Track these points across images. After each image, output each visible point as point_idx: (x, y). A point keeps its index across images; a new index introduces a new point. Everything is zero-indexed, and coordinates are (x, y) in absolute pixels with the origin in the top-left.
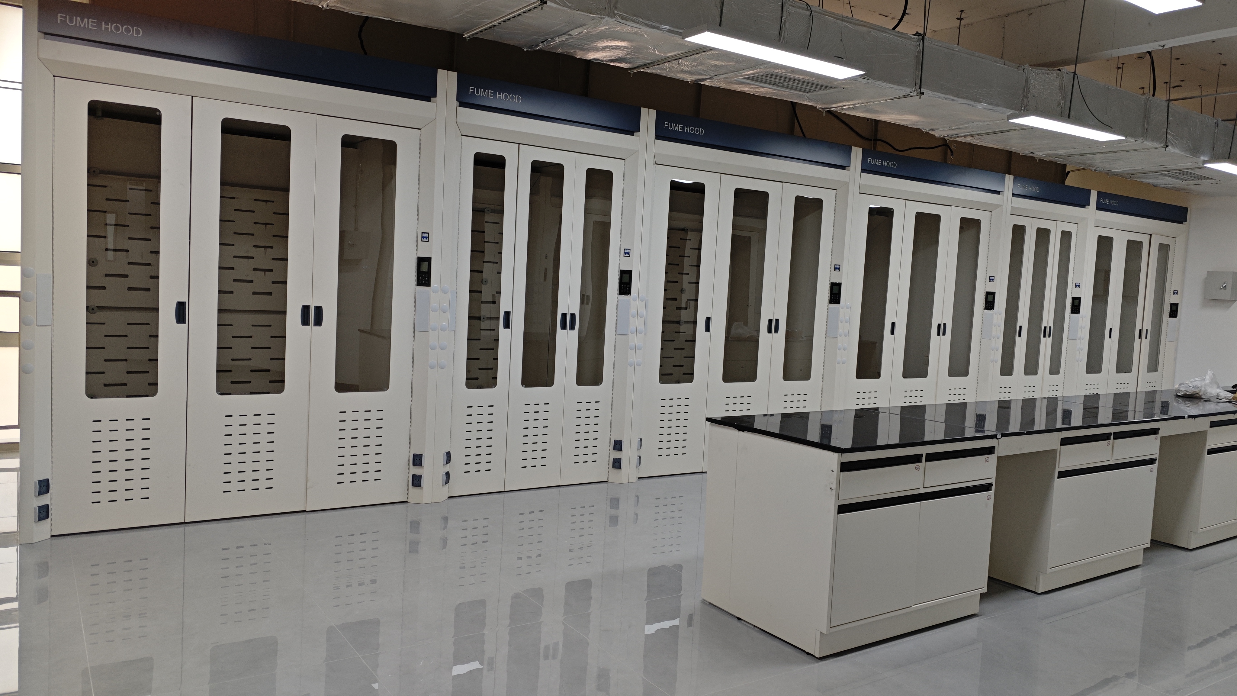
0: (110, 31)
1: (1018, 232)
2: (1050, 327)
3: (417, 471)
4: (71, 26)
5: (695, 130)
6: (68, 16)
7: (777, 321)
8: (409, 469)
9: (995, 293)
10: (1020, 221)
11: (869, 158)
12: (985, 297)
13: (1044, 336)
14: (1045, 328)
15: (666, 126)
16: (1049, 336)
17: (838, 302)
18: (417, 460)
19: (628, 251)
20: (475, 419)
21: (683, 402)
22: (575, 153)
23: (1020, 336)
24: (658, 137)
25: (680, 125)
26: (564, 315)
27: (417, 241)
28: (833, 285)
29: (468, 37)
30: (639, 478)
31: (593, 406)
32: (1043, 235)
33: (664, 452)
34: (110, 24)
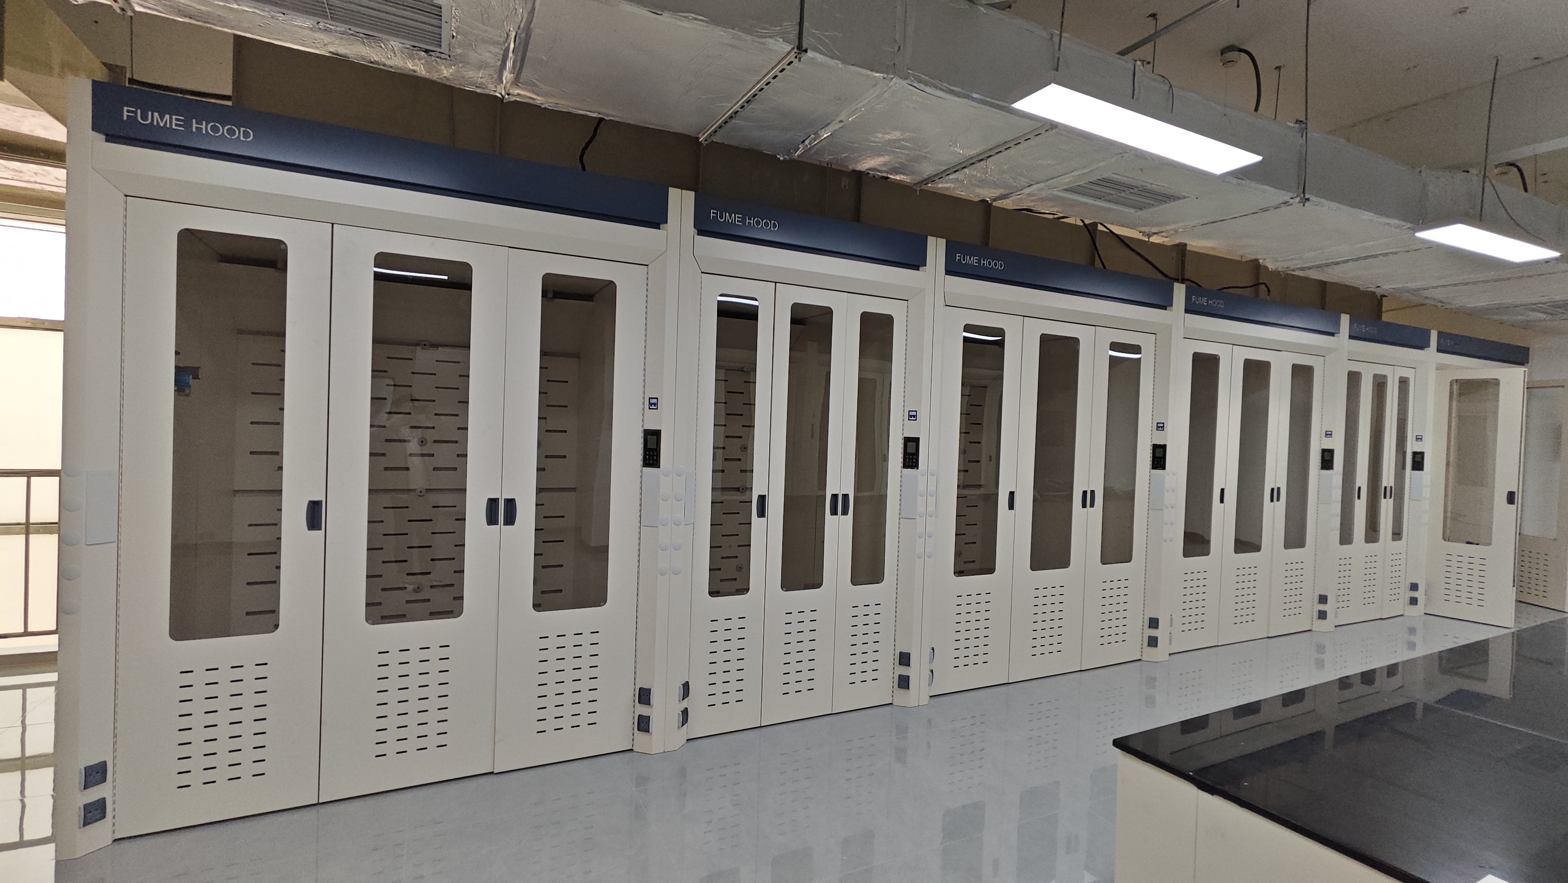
0: (204, 132)
1: (1354, 379)
2: (1391, 487)
3: (643, 710)
5: (993, 264)
6: (139, 111)
7: (1093, 492)
8: (634, 707)
9: (1333, 450)
10: (1356, 367)
11: (1193, 297)
12: (1321, 455)
13: (1385, 497)
14: (1385, 488)
15: (958, 259)
16: (1391, 497)
17: (1163, 467)
18: (644, 696)
19: (914, 413)
20: (721, 636)
21: (983, 598)
22: (846, 293)
23: (1359, 498)
24: (948, 272)
25: (975, 258)
26: (835, 497)
27: (643, 409)
28: (1156, 447)
29: (705, 141)
30: (930, 697)
31: (872, 610)
32: (1380, 382)
33: (961, 662)
34: (204, 122)
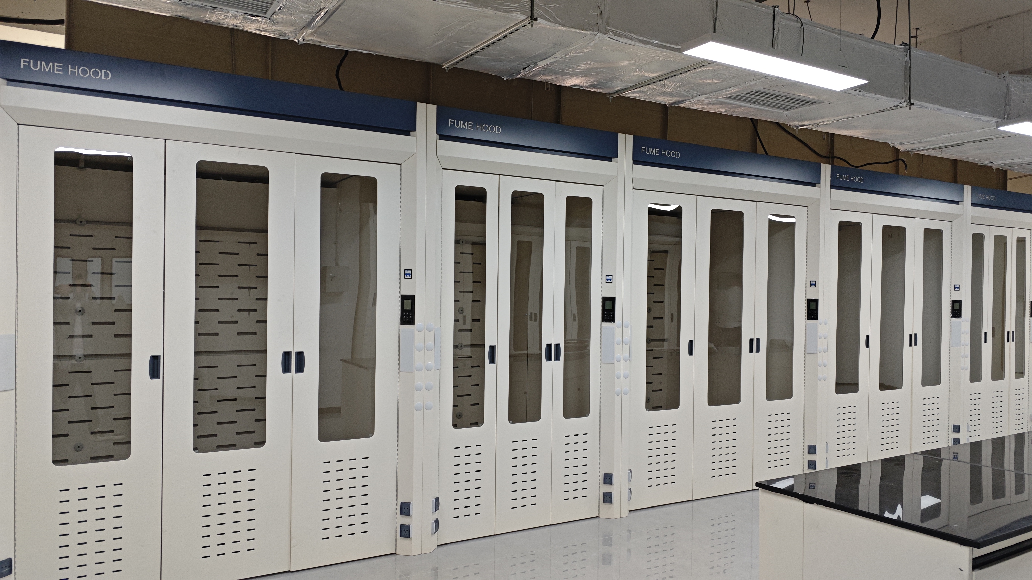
0: (76, 74)
1: (978, 240)
2: (1013, 332)
3: (405, 520)
4: (35, 71)
5: (671, 154)
6: (32, 61)
7: (758, 340)
8: (396, 518)
9: (961, 301)
10: (979, 230)
11: (837, 175)
12: (951, 305)
13: (1008, 341)
14: (1008, 332)
15: (643, 151)
16: (1013, 341)
17: (817, 318)
18: (405, 509)
19: (610, 277)
20: (462, 460)
21: (670, 429)
22: (555, 182)
23: (985, 342)
24: (636, 162)
25: (656, 149)
26: (549, 346)
27: (400, 279)
28: (809, 301)
29: (447, 68)
30: (630, 511)
31: (581, 438)
32: (1000, 242)
33: (654, 482)
34: (77, 67)
